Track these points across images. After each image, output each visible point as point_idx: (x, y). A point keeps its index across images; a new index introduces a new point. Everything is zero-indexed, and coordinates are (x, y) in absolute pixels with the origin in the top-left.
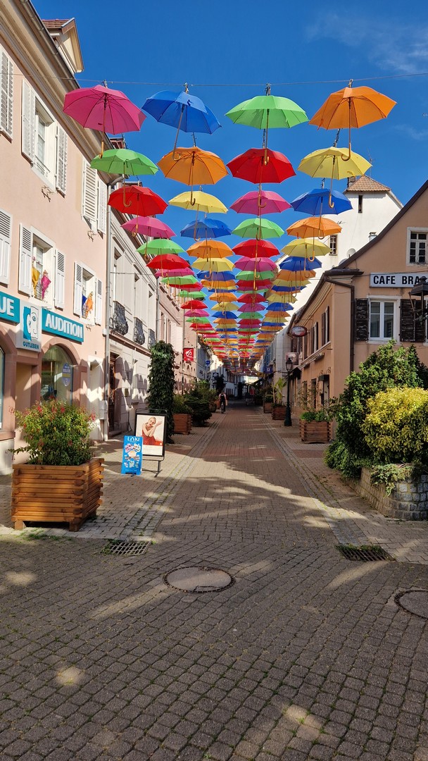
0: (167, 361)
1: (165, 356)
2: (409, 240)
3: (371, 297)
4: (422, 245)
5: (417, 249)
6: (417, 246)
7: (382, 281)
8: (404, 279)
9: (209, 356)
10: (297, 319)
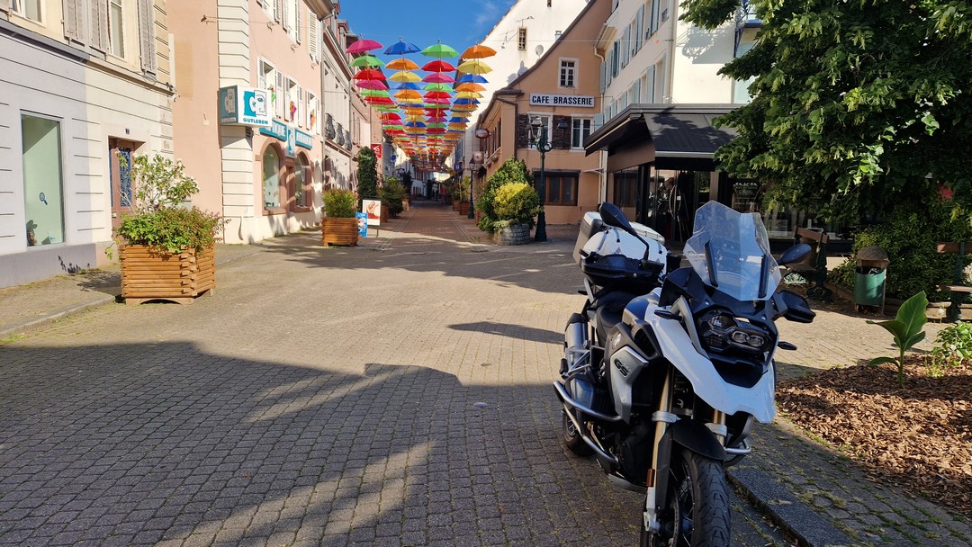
0: (371, 163)
1: (369, 158)
2: (560, 67)
3: (531, 112)
4: (571, 72)
5: (567, 75)
6: (567, 72)
7: (539, 100)
8: (555, 99)
9: (394, 150)
10: (483, 118)
